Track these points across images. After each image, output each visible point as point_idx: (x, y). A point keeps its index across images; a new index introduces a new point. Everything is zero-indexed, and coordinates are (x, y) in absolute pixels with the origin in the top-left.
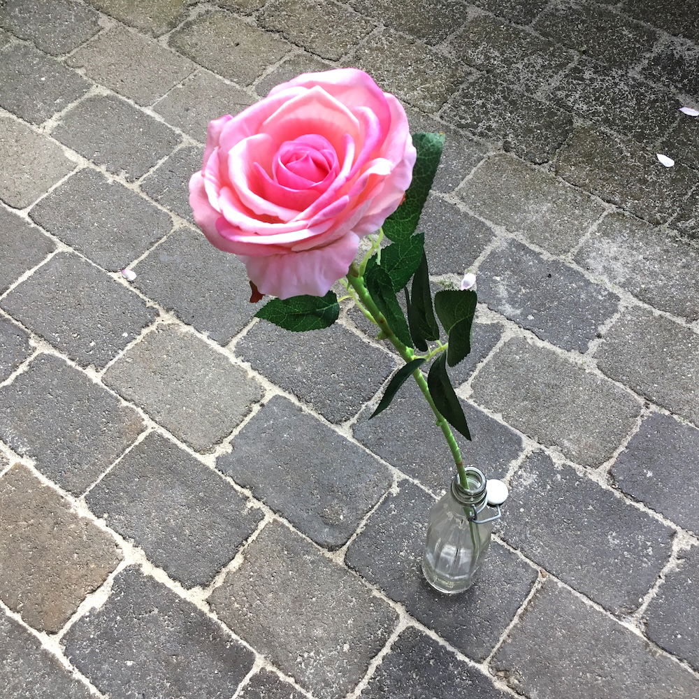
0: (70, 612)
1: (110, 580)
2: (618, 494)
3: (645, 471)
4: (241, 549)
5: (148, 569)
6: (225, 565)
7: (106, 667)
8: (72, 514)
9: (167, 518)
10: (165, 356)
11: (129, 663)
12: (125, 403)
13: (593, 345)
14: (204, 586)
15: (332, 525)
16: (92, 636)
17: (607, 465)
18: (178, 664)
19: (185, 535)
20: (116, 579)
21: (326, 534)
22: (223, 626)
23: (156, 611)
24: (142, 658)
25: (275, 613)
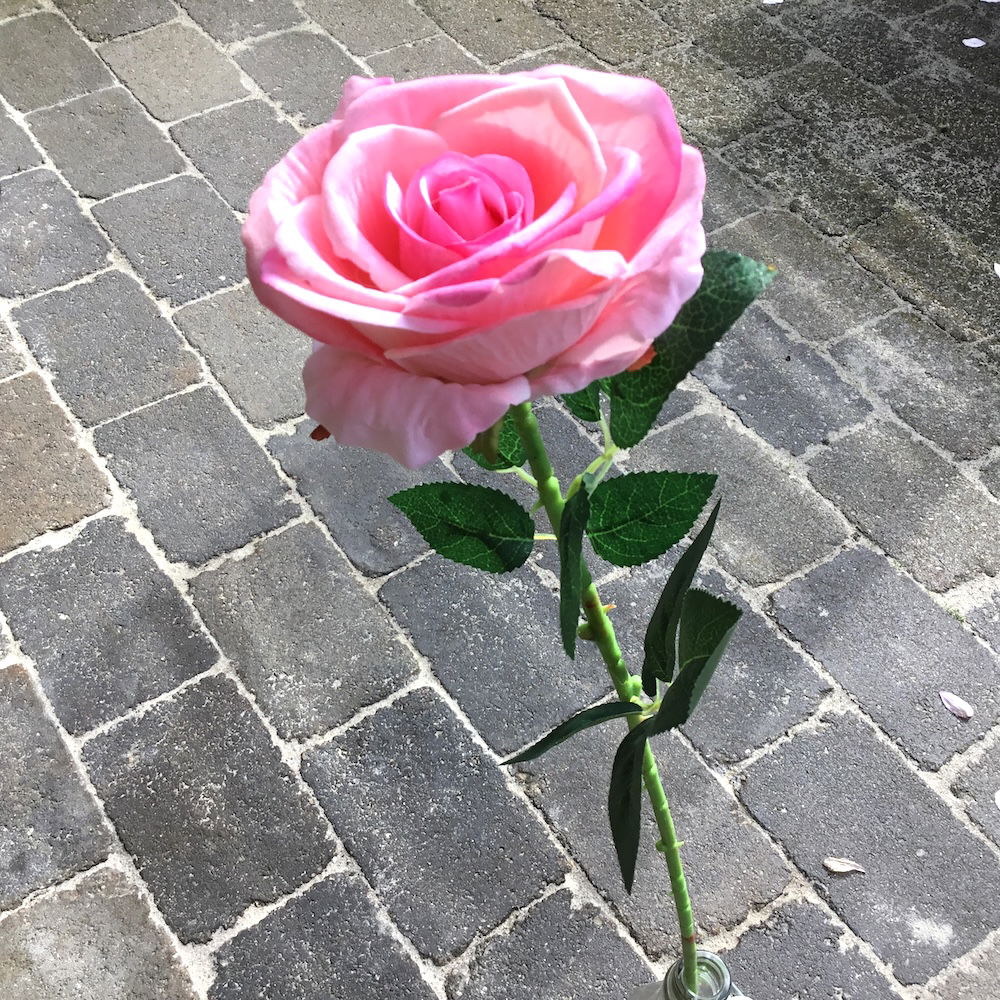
0: (19, 541)
1: (83, 523)
2: (770, 624)
3: (820, 608)
4: (256, 540)
5: (133, 526)
6: (228, 551)
7: (33, 611)
8: (71, 442)
9: (181, 480)
10: (259, 313)
11: (63, 617)
12: (188, 347)
13: (813, 451)
14: (193, 564)
15: (380, 548)
16: (32, 575)
17: (771, 588)
18: (121, 636)
19: (195, 505)
20: (90, 524)
21: (368, 557)
22: (196, 614)
23: (122, 572)
24: (81, 616)
25: (266, 620)
